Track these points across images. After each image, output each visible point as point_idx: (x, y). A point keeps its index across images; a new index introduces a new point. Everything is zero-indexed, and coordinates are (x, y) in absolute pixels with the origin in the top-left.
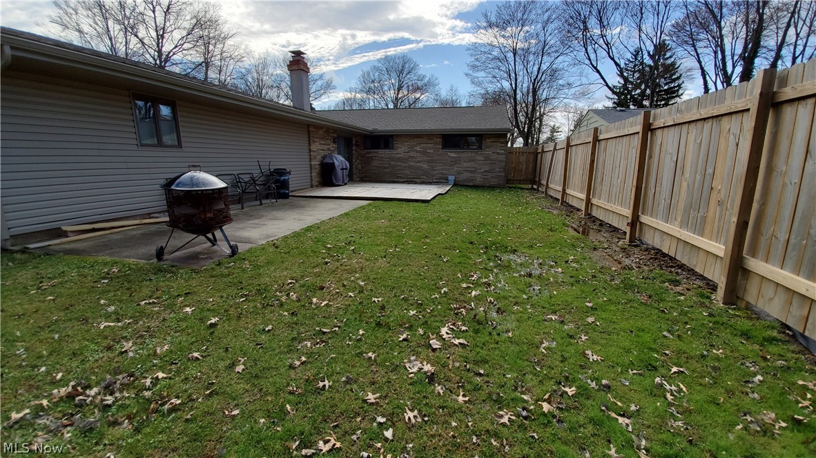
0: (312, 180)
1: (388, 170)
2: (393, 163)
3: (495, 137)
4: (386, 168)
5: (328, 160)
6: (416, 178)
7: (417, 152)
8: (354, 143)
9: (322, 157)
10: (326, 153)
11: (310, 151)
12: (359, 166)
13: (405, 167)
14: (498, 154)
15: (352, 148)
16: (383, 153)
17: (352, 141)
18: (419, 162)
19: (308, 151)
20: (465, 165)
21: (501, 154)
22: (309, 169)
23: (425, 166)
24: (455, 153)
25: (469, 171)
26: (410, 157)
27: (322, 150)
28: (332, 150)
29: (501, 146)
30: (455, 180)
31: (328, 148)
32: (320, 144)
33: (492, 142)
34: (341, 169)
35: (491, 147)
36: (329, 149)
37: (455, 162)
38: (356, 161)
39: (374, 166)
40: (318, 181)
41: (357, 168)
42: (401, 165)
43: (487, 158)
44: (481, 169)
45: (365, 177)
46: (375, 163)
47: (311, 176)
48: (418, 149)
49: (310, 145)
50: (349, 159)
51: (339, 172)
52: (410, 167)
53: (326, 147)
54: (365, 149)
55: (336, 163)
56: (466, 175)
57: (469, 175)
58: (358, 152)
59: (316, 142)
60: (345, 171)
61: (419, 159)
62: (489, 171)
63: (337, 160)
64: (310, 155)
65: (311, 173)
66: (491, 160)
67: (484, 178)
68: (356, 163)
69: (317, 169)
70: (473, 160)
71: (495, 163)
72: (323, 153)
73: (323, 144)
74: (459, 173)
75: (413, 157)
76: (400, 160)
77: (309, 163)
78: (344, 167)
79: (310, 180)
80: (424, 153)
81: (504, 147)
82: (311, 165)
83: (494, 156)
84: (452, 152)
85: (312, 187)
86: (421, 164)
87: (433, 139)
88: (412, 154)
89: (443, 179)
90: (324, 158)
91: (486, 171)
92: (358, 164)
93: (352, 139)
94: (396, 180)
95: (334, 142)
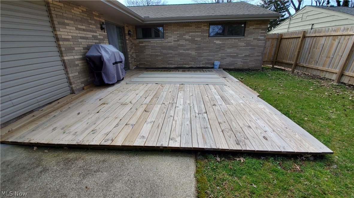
0: (70, 84)
1: (160, 58)
2: (164, 51)
3: (257, 24)
4: (158, 56)
5: (93, 53)
6: (185, 64)
7: (186, 40)
8: (127, 32)
9: (85, 48)
10: (92, 42)
11: (57, 39)
12: (134, 55)
13: (176, 54)
14: (259, 40)
15: (125, 38)
16: (154, 42)
17: (124, 31)
18: (188, 50)
19: (54, 39)
20: (229, 51)
21: (261, 40)
22: (62, 67)
23: (193, 53)
24: (220, 40)
25: (231, 56)
26: (179, 45)
27: (82, 38)
28: (100, 39)
29: (261, 33)
30: (220, 65)
31: (93, 36)
32: (77, 29)
33: (254, 29)
34: (114, 64)
35: (254, 33)
36: (95, 37)
37: (221, 48)
38: (130, 51)
39: (147, 55)
40: (82, 83)
41: (132, 57)
42: (171, 53)
43: (248, 44)
44: (242, 54)
45: (140, 64)
46: (148, 52)
47: (68, 78)
48: (187, 37)
49: (54, 29)
50: (124, 50)
51: (111, 68)
52: (180, 55)
53: (90, 35)
54: (137, 39)
55: (106, 56)
56: (228, 60)
57: (232, 59)
58: (131, 42)
59: (68, 25)
60: (119, 64)
61: (188, 47)
62: (249, 56)
63: (106, 51)
64: (59, 46)
65: (67, 73)
66: (251, 46)
67: (244, 62)
68: (130, 52)
69: (77, 65)
70: (236, 47)
71: (255, 49)
72: (85, 43)
73: (84, 30)
74: (222, 58)
75: (182, 45)
76: (170, 48)
77: (59, 58)
78: (118, 60)
79: (67, 84)
80: (193, 41)
81: (263, 33)
82: (63, 61)
83: (255, 42)
84: (217, 40)
85: (73, 92)
86: (190, 52)
87: (201, 27)
88: (181, 42)
89: (208, 64)
90: (88, 48)
91: (246, 56)
92: (133, 53)
93: (124, 27)
94: (168, 66)
95: (102, 29)
